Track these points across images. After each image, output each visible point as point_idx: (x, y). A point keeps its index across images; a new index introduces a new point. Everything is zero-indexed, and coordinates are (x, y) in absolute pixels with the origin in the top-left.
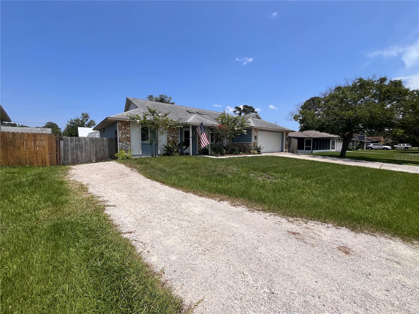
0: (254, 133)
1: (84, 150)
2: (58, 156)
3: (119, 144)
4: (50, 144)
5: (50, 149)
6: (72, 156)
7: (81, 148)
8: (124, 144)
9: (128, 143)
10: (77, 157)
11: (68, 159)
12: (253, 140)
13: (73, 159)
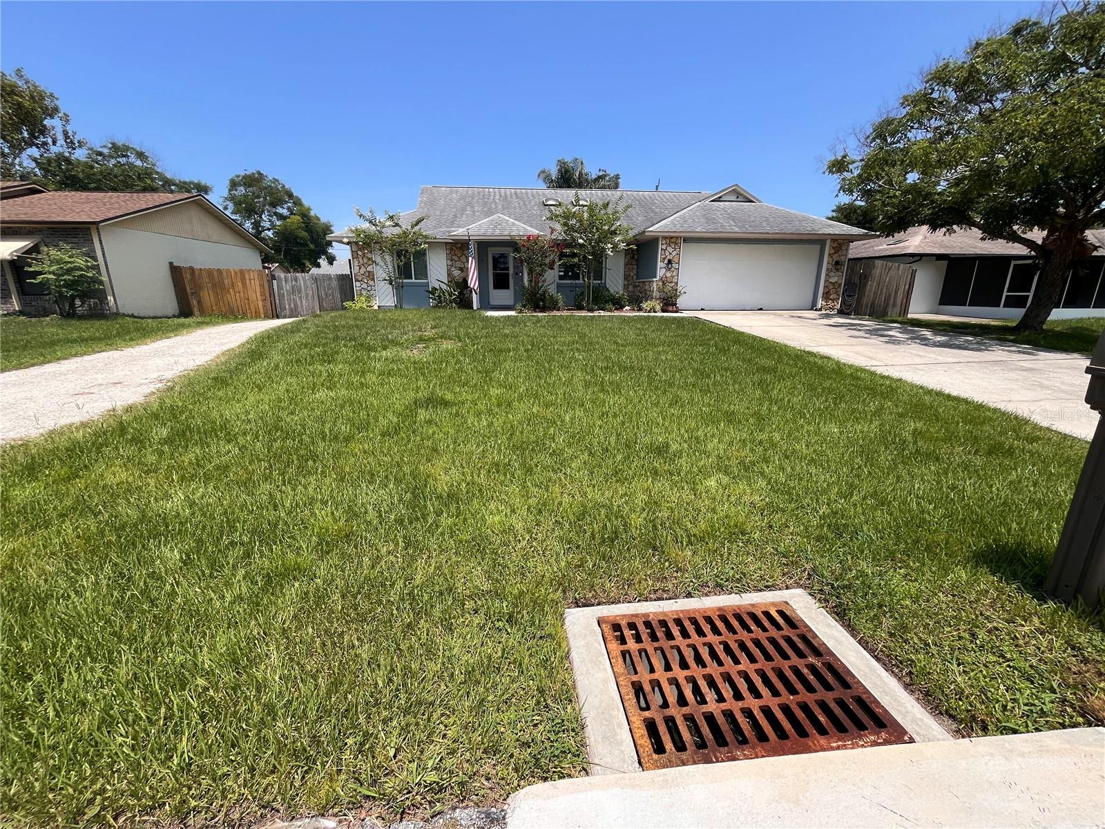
0: (664, 252)
1: (303, 294)
2: (273, 302)
3: (356, 285)
4: (262, 286)
5: (263, 294)
6: (290, 305)
7: (300, 292)
8: (365, 286)
9: (371, 283)
10: (296, 306)
11: (285, 309)
12: (661, 272)
13: (291, 310)
